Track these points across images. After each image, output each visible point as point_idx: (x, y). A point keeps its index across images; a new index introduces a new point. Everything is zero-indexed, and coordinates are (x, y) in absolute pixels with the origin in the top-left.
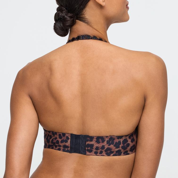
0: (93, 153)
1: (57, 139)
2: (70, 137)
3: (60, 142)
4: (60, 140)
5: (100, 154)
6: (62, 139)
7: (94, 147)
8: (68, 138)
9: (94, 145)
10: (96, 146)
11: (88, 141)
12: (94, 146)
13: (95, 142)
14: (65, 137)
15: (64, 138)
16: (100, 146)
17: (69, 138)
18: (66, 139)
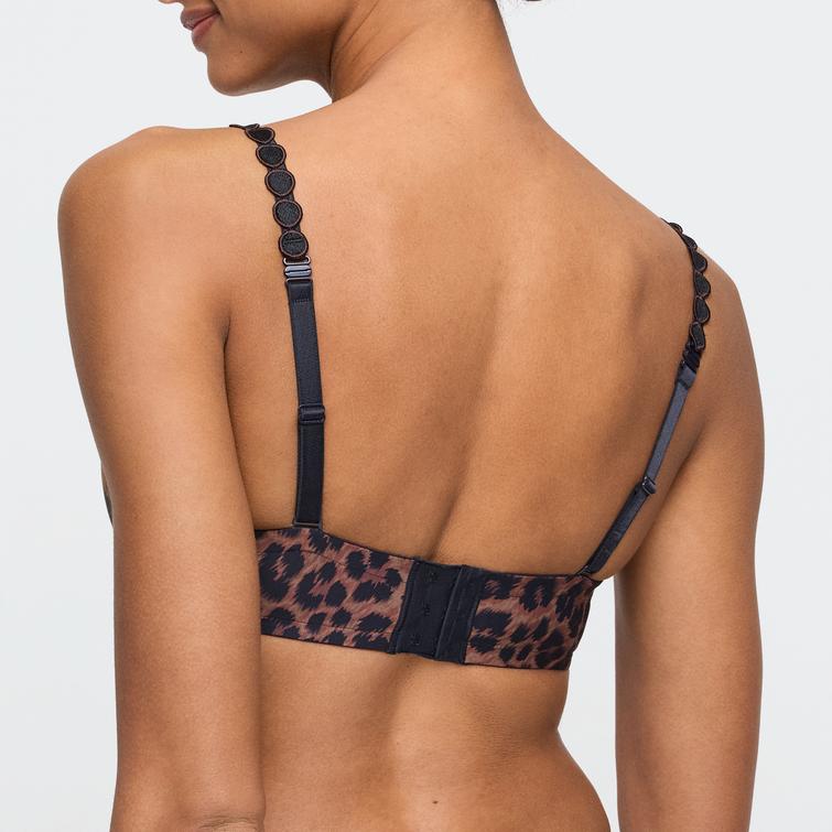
0: (493, 655)
1: (336, 579)
2: (405, 576)
3: (349, 595)
4: (352, 585)
5: (519, 659)
6: (364, 580)
7: (511, 628)
8: (394, 578)
9: (510, 615)
10: (519, 621)
11: (486, 596)
12: (510, 626)
13: (518, 600)
14: (383, 572)
15: (376, 576)
16: (534, 621)
17: (400, 580)
18: (383, 581)
